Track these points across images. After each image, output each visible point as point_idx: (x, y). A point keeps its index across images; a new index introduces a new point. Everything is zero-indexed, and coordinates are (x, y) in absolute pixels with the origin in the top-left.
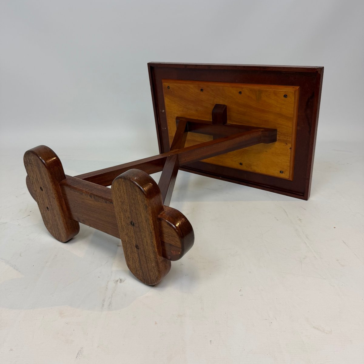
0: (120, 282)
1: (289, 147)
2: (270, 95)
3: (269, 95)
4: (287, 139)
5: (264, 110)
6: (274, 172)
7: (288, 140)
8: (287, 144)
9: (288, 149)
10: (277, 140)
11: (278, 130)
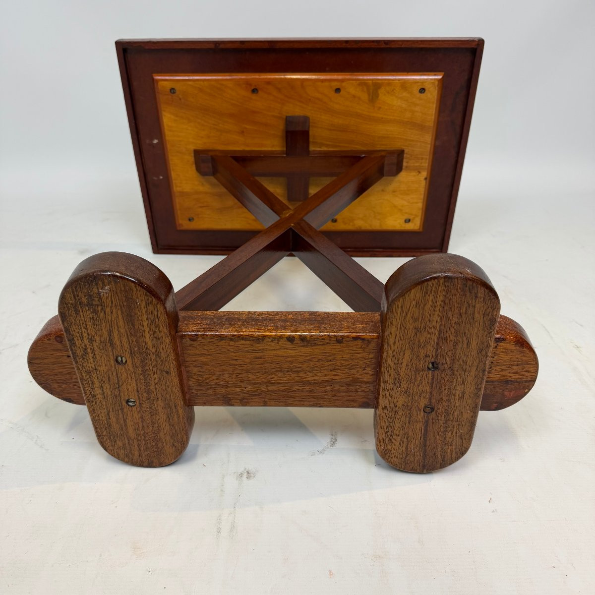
0: (247, 478)
1: (424, 178)
2: (395, 91)
3: (393, 91)
4: (421, 163)
5: (382, 118)
6: (394, 223)
7: (423, 164)
8: (419, 172)
9: (421, 181)
10: (404, 167)
11: (406, 151)
